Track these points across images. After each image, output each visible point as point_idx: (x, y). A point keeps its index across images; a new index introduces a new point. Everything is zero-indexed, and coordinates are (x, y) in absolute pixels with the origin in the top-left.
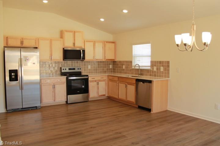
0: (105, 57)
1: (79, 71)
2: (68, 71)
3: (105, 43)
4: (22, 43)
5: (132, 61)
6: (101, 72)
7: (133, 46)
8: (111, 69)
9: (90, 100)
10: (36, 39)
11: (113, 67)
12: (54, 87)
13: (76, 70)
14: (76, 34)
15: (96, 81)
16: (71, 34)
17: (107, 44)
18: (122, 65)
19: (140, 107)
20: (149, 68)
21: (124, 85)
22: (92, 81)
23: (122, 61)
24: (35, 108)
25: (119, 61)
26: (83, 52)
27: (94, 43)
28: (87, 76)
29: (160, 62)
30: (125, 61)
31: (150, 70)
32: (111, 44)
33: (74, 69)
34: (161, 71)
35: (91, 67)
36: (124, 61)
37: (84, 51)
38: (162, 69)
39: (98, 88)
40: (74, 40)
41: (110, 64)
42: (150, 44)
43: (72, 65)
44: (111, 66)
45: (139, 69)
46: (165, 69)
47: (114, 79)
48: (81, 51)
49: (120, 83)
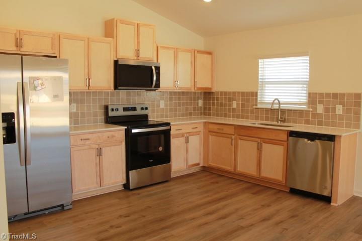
0: (195, 82)
1: (144, 112)
2: (121, 113)
3: (195, 53)
4: (19, 43)
5: (257, 93)
6: (183, 115)
7: (260, 61)
8: (201, 107)
9: (172, 176)
10: (54, 35)
11: (205, 104)
12: (99, 152)
13: (139, 112)
14: (141, 29)
15: (183, 135)
16: (131, 30)
17: (199, 56)
18: (230, 100)
19: (294, 192)
20: (304, 107)
21: (255, 144)
22: (177, 136)
23: (230, 93)
24: (60, 208)
25: (221, 93)
26: (157, 71)
27: (176, 51)
28: (168, 124)
29: (335, 96)
30: (239, 93)
31: (306, 111)
32: (206, 55)
33: (134, 109)
34: (337, 113)
35: (166, 105)
36: (234, 93)
37: (158, 69)
38: (339, 109)
39: (187, 151)
40: (138, 43)
41: (198, 98)
42: (308, 58)
43: (128, 100)
44: (200, 103)
45: (279, 109)
46: (348, 111)
47: (222, 129)
48: (153, 68)
49: (240, 139)
